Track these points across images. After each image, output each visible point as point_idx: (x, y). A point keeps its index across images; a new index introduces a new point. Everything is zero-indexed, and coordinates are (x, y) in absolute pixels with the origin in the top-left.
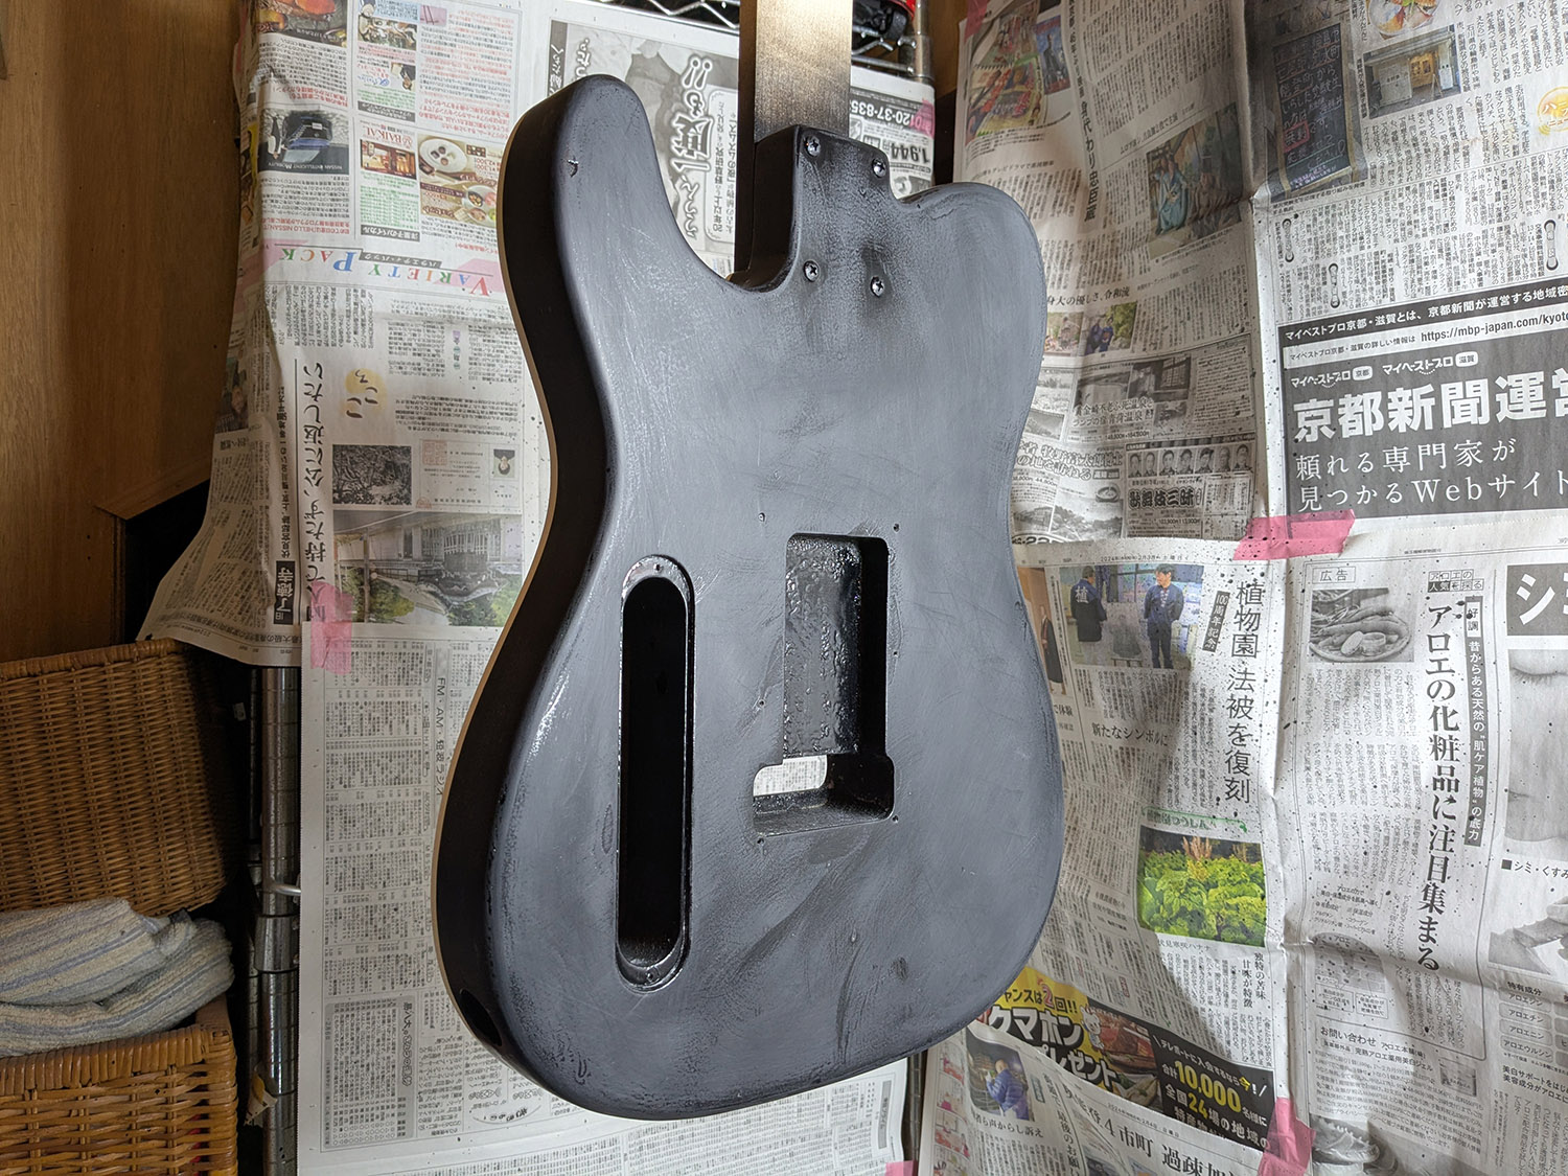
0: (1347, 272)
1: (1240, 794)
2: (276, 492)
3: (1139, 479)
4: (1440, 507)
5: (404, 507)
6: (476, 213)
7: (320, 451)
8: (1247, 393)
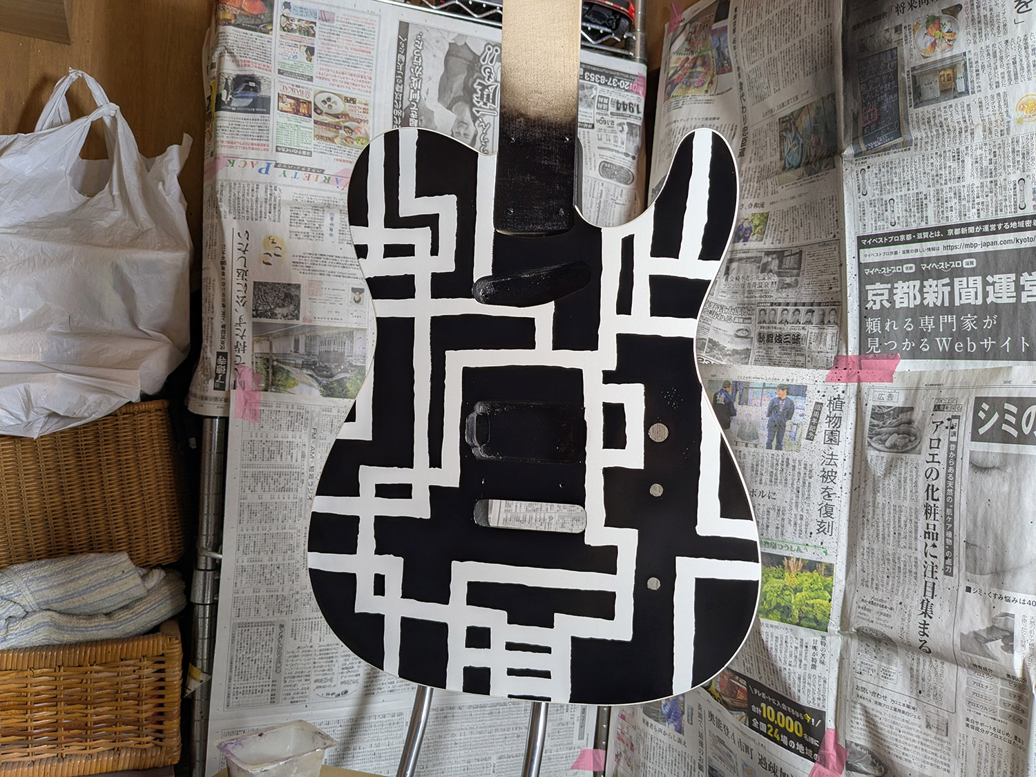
0: (900, 204)
1: (826, 530)
2: (218, 309)
3: (765, 325)
4: (951, 355)
5: (295, 322)
6: (348, 139)
7: (246, 285)
8: (837, 276)
